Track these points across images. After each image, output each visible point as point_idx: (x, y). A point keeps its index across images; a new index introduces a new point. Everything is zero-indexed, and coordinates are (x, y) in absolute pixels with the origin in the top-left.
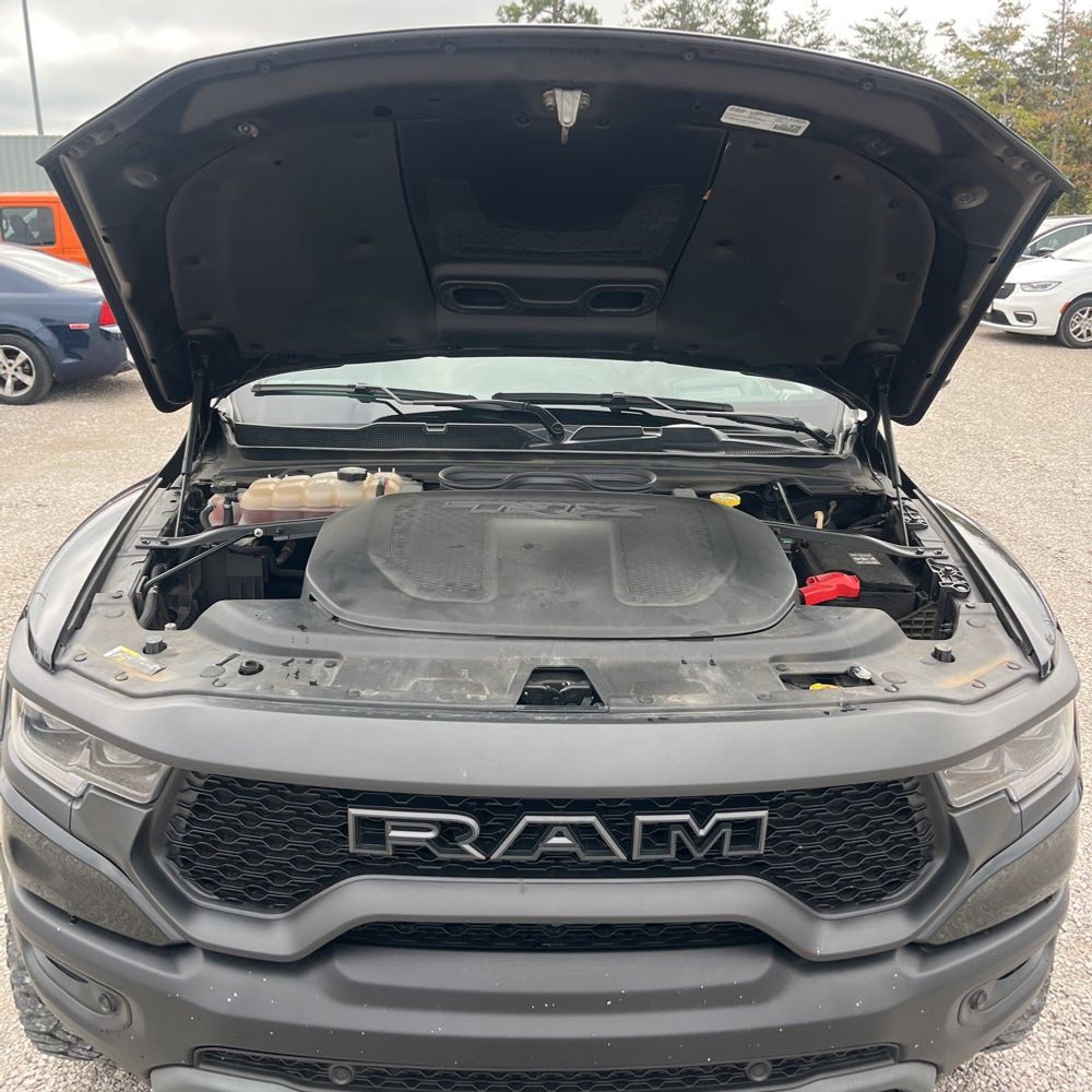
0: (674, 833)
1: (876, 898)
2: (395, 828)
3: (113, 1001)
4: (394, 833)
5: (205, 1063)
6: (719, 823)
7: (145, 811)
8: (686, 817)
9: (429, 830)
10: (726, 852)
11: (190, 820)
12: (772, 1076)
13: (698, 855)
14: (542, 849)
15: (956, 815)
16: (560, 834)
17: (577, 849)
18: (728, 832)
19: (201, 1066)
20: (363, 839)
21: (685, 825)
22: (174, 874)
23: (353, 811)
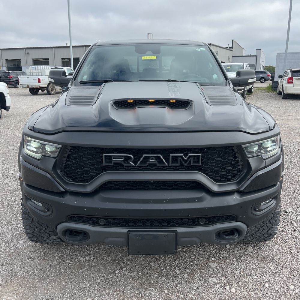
0: (179, 159)
1: (230, 180)
2: (114, 158)
3: (48, 208)
4: (113, 160)
5: (70, 221)
6: (190, 156)
7: (55, 159)
8: (182, 155)
9: (122, 158)
10: (192, 164)
11: (66, 161)
12: (205, 223)
13: (185, 165)
14: (148, 163)
15: (248, 159)
16: (152, 159)
17: (156, 163)
18: (192, 158)
19: (69, 222)
20: (106, 162)
21: (181, 157)
22: (62, 175)
23: (104, 154)
